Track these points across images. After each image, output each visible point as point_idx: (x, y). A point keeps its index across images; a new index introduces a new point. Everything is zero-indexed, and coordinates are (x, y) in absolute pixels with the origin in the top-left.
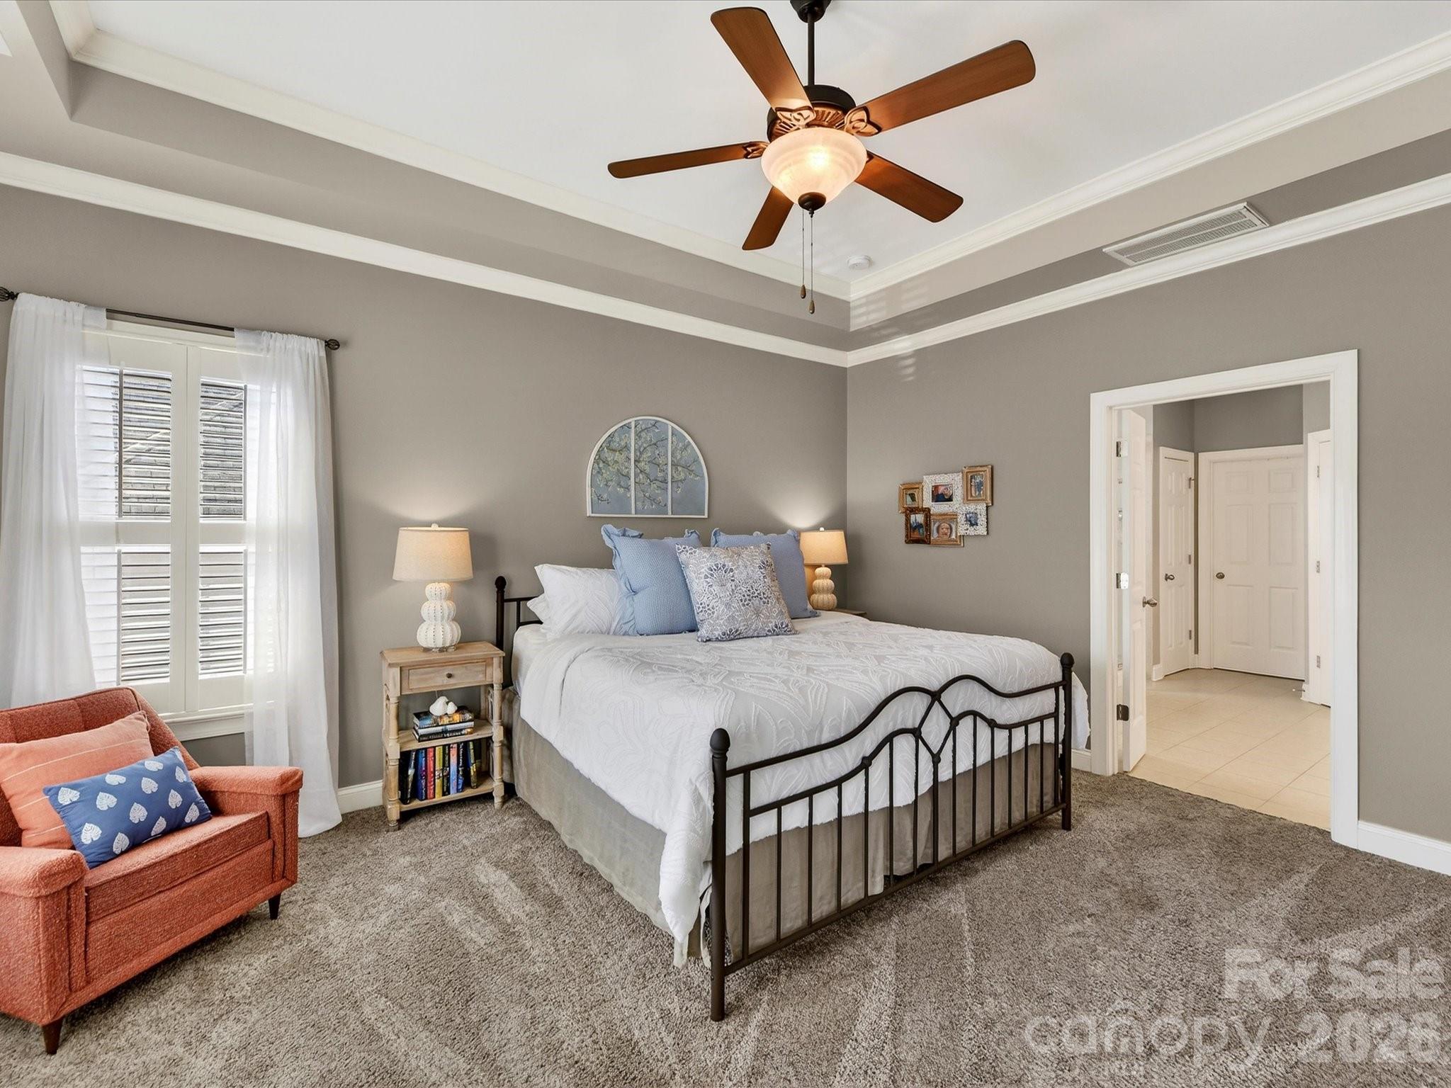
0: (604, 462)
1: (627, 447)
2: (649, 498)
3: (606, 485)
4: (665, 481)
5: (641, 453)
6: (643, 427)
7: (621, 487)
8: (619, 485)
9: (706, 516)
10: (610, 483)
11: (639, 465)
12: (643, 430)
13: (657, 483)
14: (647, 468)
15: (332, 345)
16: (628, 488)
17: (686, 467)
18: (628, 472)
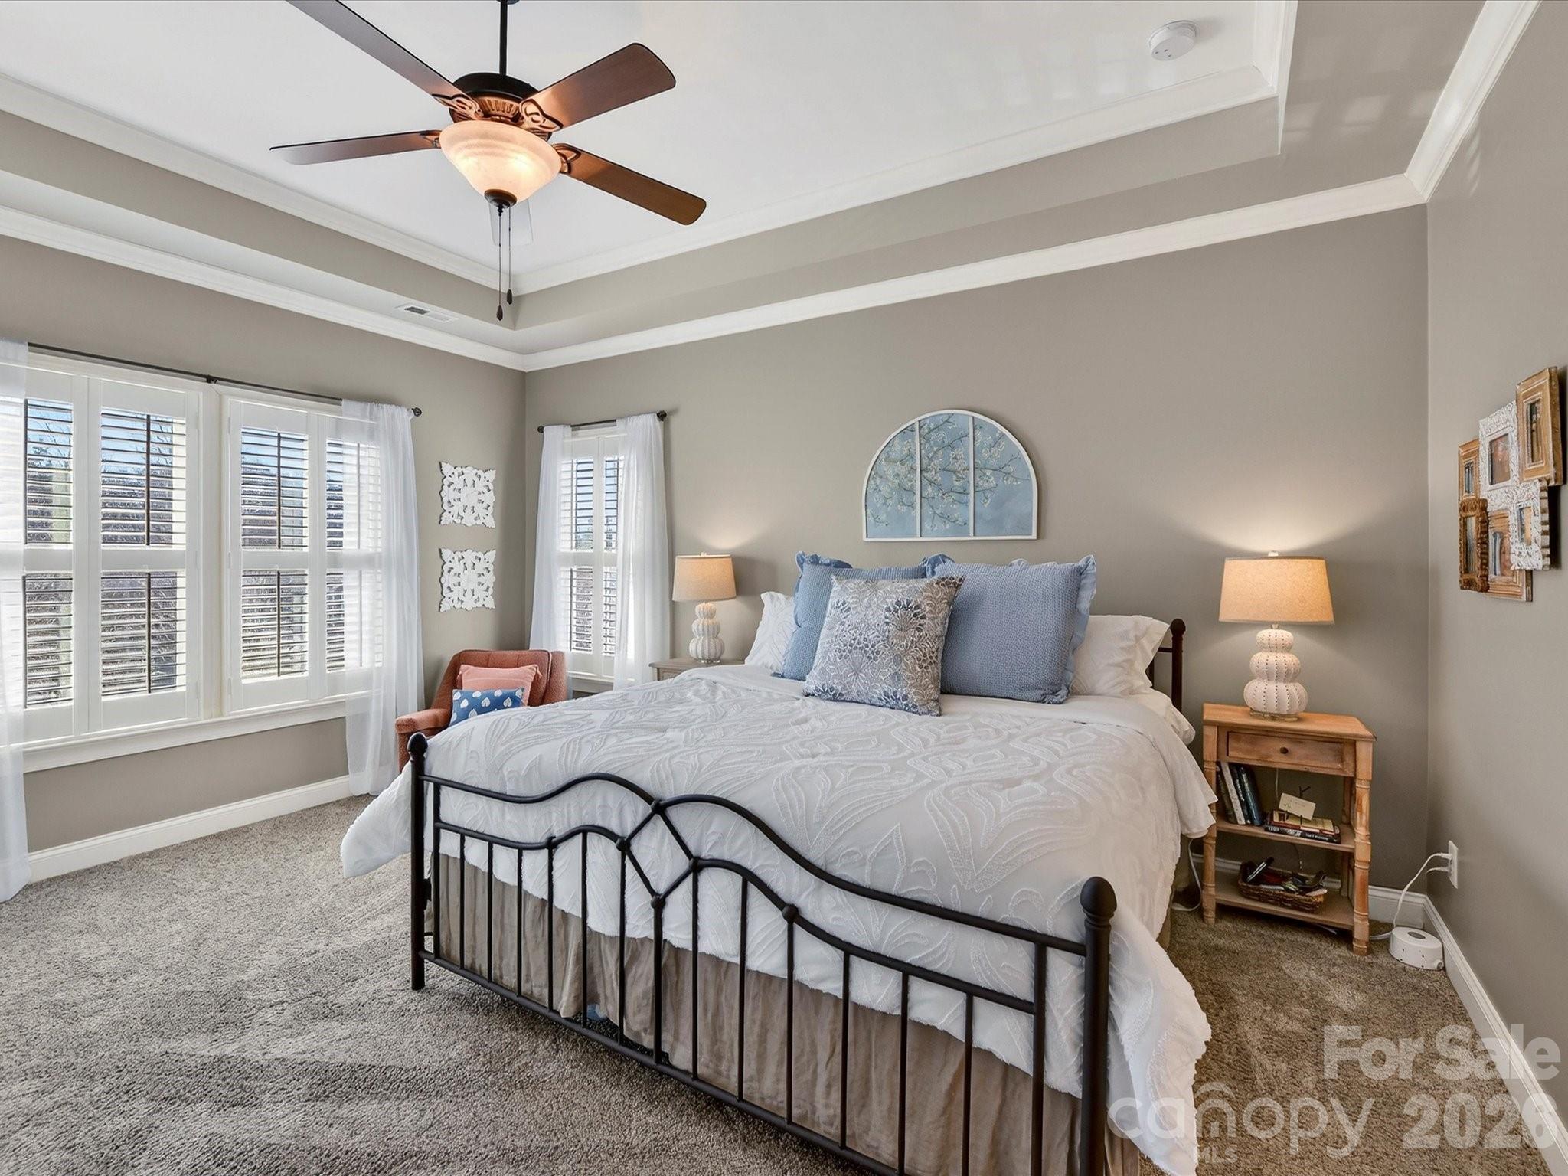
0: (881, 477)
1: (911, 455)
2: (941, 516)
3: (885, 504)
4: (965, 492)
5: (930, 459)
6: (932, 426)
7: (904, 504)
8: (901, 502)
9: (1034, 536)
10: (889, 502)
11: (928, 475)
12: (931, 430)
13: (954, 496)
14: (939, 478)
15: (662, 416)
16: (912, 506)
17: (997, 470)
18: (912, 485)
